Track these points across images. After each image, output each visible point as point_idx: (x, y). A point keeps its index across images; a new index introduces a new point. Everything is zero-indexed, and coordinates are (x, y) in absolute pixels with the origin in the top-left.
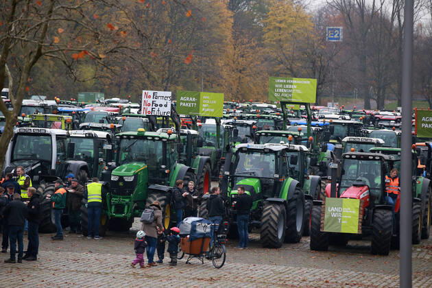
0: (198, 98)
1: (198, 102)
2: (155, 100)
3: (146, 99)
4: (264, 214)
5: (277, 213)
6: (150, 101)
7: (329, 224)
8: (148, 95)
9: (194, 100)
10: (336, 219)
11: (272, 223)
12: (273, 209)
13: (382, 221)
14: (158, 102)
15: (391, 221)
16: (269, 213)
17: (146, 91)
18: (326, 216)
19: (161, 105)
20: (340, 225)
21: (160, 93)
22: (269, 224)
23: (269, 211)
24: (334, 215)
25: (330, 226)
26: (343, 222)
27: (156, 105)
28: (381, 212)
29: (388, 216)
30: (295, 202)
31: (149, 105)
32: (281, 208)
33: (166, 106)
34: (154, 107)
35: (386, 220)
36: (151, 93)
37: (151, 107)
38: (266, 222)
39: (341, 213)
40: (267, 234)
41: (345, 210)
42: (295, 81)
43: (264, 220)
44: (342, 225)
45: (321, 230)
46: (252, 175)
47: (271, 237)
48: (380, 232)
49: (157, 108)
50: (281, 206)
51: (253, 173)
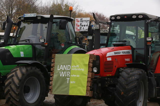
2: (81, 23)
3: (77, 23)
4: (9, 77)
6: (79, 23)
7: (58, 85)
8: (78, 21)
10: (64, 79)
13: (126, 80)
16: (13, 76)
17: (77, 18)
18: (55, 76)
19: (84, 26)
20: (68, 86)
21: (84, 19)
23: (14, 73)
24: (62, 75)
25: (57, 88)
26: (71, 82)
27: (82, 26)
31: (79, 26)
33: (87, 26)
34: (81, 27)
36: (79, 19)
37: (79, 27)
39: (70, 71)
41: (74, 68)
44: (70, 86)
48: (122, 93)
49: (82, 27)
50: (29, 68)
51: (29, 40)
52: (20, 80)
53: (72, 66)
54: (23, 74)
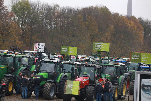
0: (68, 48)
1: (68, 50)
2: (39, 46)
3: (36, 46)
4: (45, 86)
5: (50, 86)
6: (37, 47)
8: (36, 45)
9: (67, 49)
10: (70, 89)
11: (47, 90)
12: (49, 84)
14: (40, 47)
15: (93, 90)
18: (67, 88)
19: (41, 48)
20: (72, 91)
21: (41, 44)
22: (46, 90)
23: (47, 85)
24: (69, 87)
25: (68, 92)
26: (73, 90)
27: (39, 48)
28: (90, 87)
29: (92, 89)
30: (62, 82)
31: (37, 48)
32: (52, 84)
33: (43, 48)
34: (38, 49)
35: (91, 90)
36: (37, 44)
37: (37, 49)
38: (45, 89)
40: (45, 94)
41: (74, 85)
42: (102, 43)
43: (44, 89)
44: (72, 92)
45: (64, 93)
46: (46, 71)
47: (47, 96)
48: (88, 95)
49: (39, 49)
50: (52, 83)
51: (46, 70)
52: (50, 88)
53: (73, 85)
54: (51, 86)
